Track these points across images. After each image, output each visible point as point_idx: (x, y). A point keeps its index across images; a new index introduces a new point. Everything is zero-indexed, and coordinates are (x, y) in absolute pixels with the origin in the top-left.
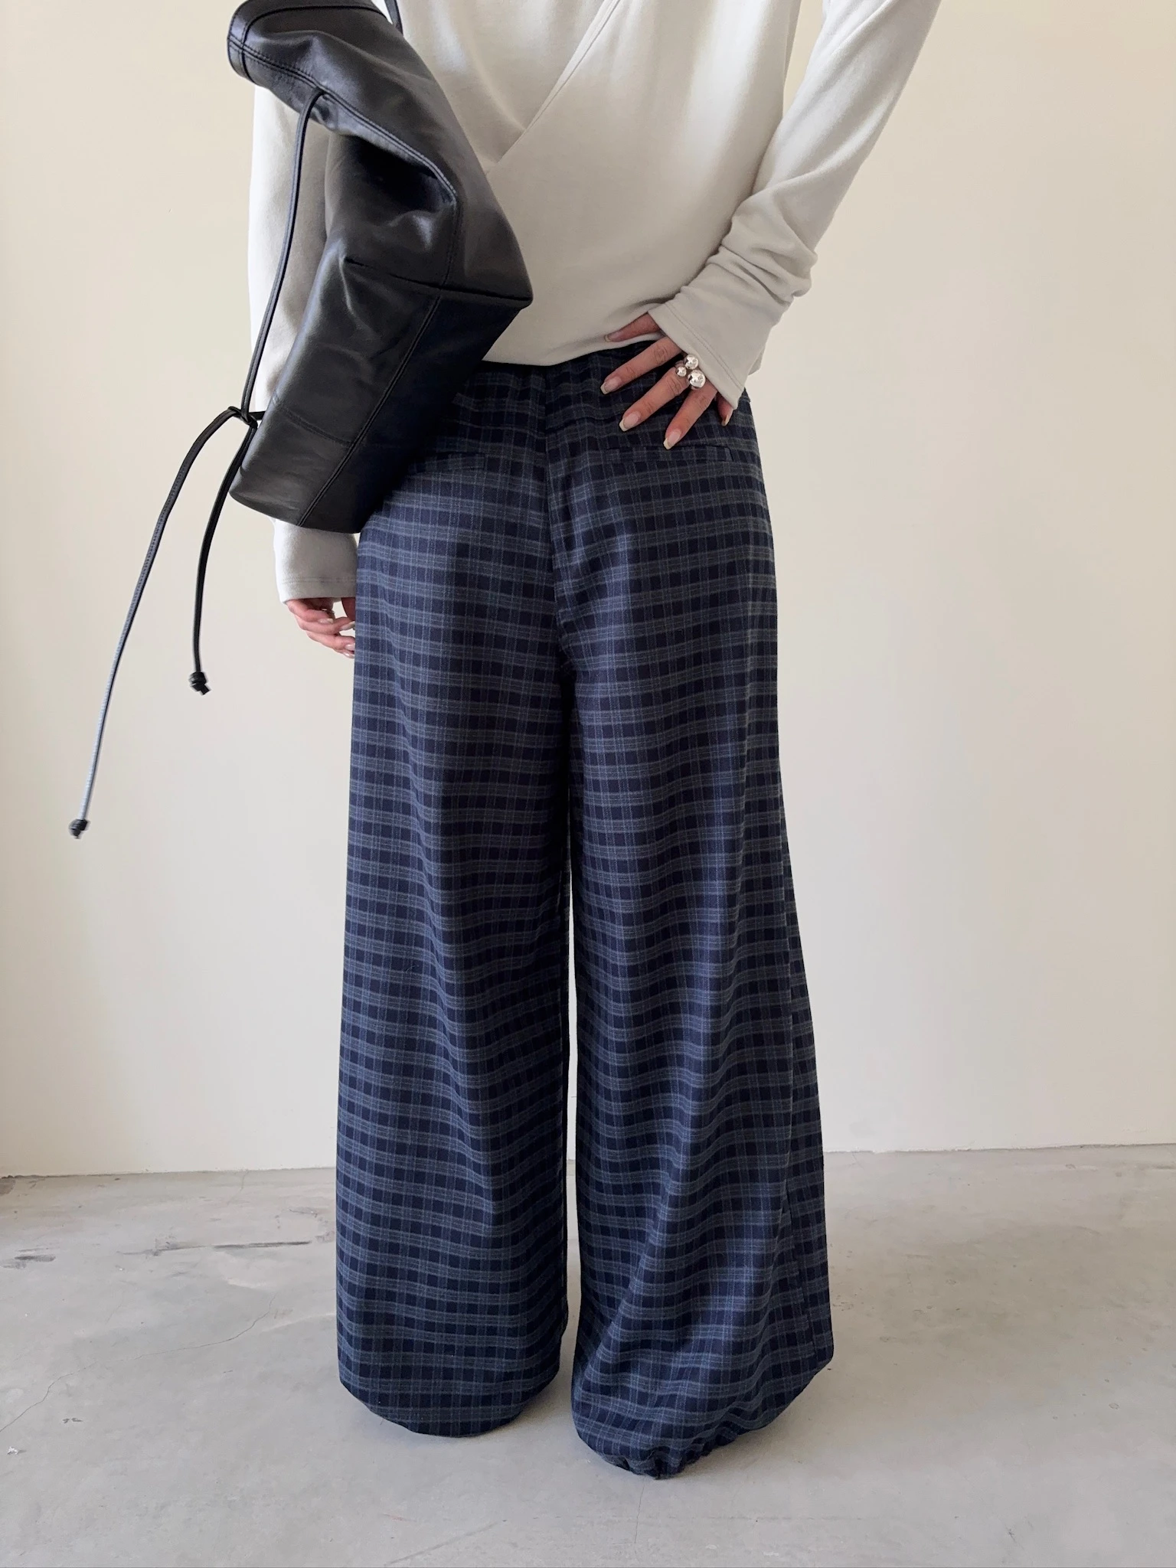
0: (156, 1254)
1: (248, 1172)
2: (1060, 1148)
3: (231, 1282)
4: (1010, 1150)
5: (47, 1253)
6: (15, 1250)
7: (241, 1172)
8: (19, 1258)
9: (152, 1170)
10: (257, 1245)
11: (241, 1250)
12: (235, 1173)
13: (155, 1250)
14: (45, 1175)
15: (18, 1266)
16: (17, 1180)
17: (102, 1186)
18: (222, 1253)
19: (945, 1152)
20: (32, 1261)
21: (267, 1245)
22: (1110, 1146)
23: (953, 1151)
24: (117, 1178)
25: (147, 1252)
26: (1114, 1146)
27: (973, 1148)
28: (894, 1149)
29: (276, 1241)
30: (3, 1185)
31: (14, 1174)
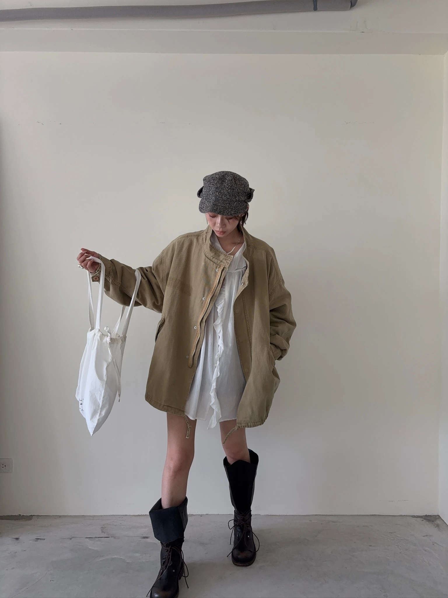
0: (71, 539)
1: (94, 516)
2: (310, 515)
3: (89, 547)
5: (43, 538)
6: (35, 537)
7: (93, 516)
8: (36, 539)
9: (69, 515)
10: (96, 537)
11: (92, 539)
12: (91, 516)
15: (36, 541)
16: (33, 516)
17: (56, 519)
18: (87, 539)
19: (280, 515)
20: (39, 540)
21: (99, 538)
22: (323, 515)
23: (282, 515)
24: (60, 517)
25: (68, 538)
26: (324, 515)
27: (287, 514)
28: (266, 514)
29: (101, 537)
30: (30, 518)
31: (33, 515)
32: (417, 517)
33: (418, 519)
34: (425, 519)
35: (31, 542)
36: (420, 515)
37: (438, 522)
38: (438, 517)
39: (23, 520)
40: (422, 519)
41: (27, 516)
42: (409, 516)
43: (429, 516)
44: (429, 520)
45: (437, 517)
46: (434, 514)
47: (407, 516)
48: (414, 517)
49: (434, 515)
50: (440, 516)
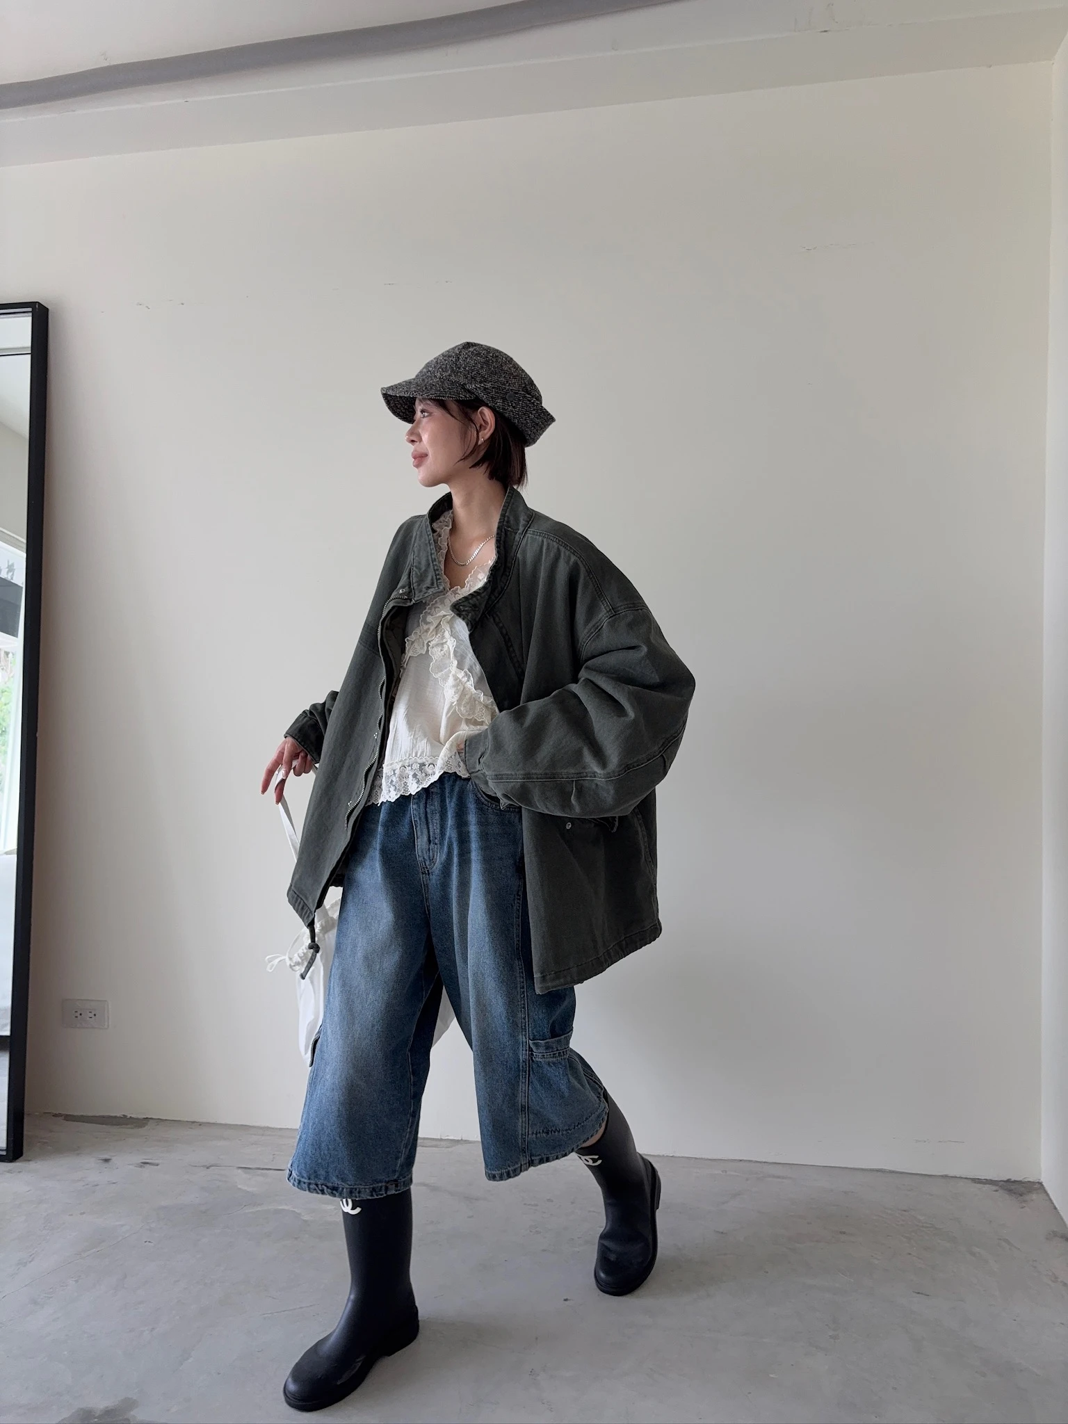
0: (208, 1168)
1: (268, 1128)
3: (239, 1186)
4: (696, 1158)
5: (156, 1162)
6: (141, 1159)
8: (142, 1163)
9: (218, 1122)
10: (258, 1169)
11: (250, 1170)
12: (261, 1128)
13: (208, 1166)
14: (164, 1119)
15: (141, 1167)
16: (151, 1120)
17: (192, 1128)
18: (240, 1171)
20: (149, 1165)
21: (263, 1169)
24: (201, 1124)
25: (203, 1166)
29: (266, 1169)
30: (142, 1122)
31: (150, 1117)
32: (985, 1184)
33: (987, 1188)
34: (1002, 1188)
35: (131, 1166)
36: (996, 1179)
38: (1035, 1187)
39: (129, 1126)
40: (995, 1188)
41: (137, 1119)
42: (966, 1178)
43: (1015, 1182)
44: (1010, 1191)
45: (1038, 1186)
46: (1031, 1180)
47: (961, 1177)
48: (976, 1181)
49: (1029, 1181)
50: (1042, 1185)
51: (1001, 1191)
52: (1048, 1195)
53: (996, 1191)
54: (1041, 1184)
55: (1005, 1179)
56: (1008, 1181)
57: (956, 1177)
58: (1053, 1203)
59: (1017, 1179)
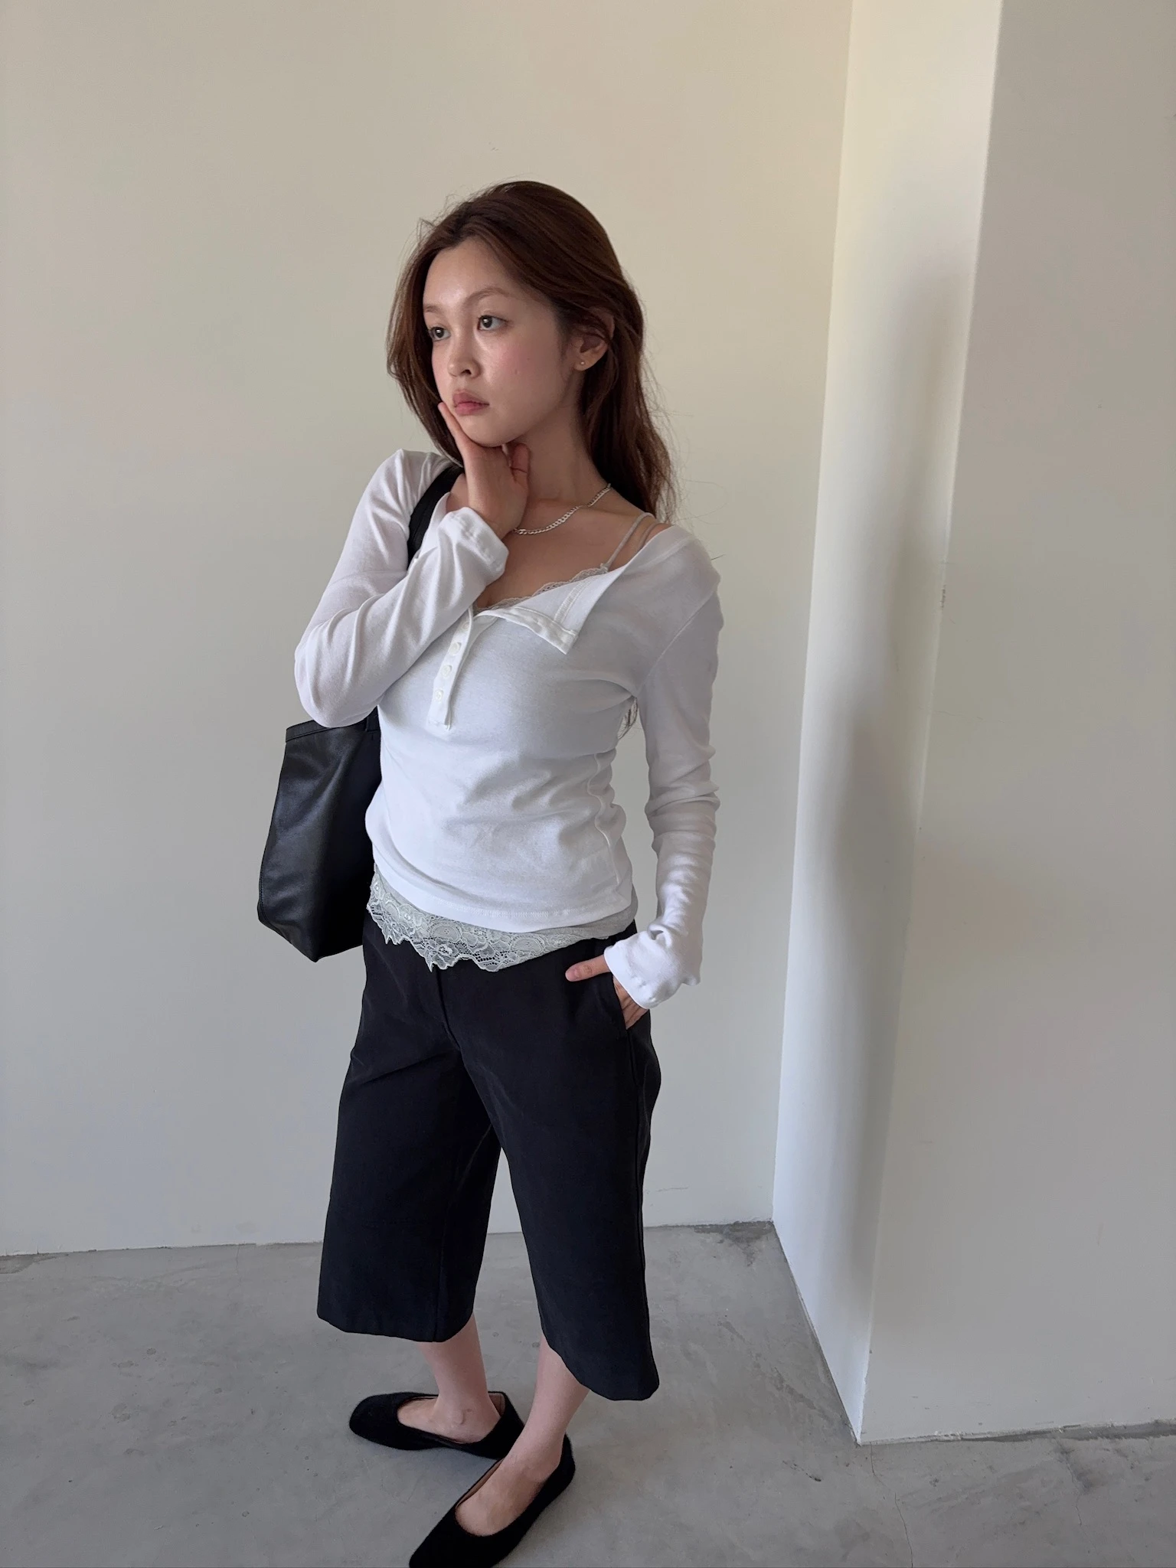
32: (709, 1233)
33: (711, 1238)
34: (728, 1236)
36: (722, 1224)
37: (763, 1244)
38: (765, 1229)
40: (719, 1237)
42: (689, 1226)
43: (743, 1223)
44: (737, 1240)
45: (767, 1227)
46: (761, 1220)
47: (682, 1226)
48: (701, 1229)
49: (758, 1222)
50: (773, 1226)
51: (727, 1242)
52: (778, 1239)
53: (721, 1242)
54: (771, 1224)
55: (732, 1223)
56: (736, 1224)
57: (677, 1226)
58: (783, 1253)
59: (745, 1221)
